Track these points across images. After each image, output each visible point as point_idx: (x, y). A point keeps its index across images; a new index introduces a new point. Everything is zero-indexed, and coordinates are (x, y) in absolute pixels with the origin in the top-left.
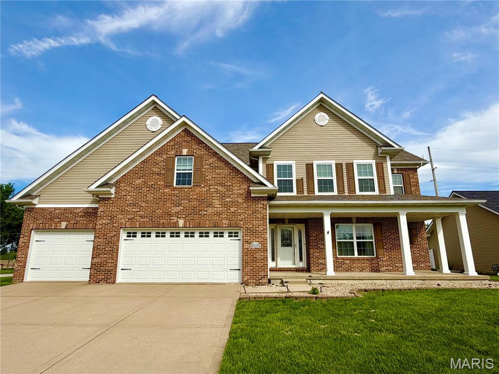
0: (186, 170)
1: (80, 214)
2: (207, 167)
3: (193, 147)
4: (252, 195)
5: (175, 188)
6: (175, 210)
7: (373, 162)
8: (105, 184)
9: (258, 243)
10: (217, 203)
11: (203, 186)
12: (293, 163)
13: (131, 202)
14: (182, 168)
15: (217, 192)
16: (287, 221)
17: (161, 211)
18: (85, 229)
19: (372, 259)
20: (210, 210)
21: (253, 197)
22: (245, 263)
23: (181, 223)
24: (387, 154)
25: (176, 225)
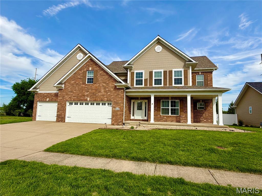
0: (91, 77)
1: (53, 95)
2: (99, 75)
3: (94, 66)
4: (117, 87)
5: (87, 85)
6: (86, 94)
7: (182, 70)
8: (60, 83)
9: (118, 108)
10: (102, 90)
11: (97, 83)
12: (143, 71)
13: (70, 90)
14: (89, 76)
15: (103, 86)
16: (139, 99)
17: (81, 94)
18: (55, 101)
19: (177, 117)
20: (100, 94)
21: (117, 88)
22: (113, 116)
23: (88, 99)
24: (190, 65)
25: (86, 100)
